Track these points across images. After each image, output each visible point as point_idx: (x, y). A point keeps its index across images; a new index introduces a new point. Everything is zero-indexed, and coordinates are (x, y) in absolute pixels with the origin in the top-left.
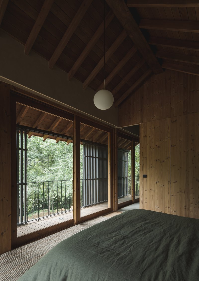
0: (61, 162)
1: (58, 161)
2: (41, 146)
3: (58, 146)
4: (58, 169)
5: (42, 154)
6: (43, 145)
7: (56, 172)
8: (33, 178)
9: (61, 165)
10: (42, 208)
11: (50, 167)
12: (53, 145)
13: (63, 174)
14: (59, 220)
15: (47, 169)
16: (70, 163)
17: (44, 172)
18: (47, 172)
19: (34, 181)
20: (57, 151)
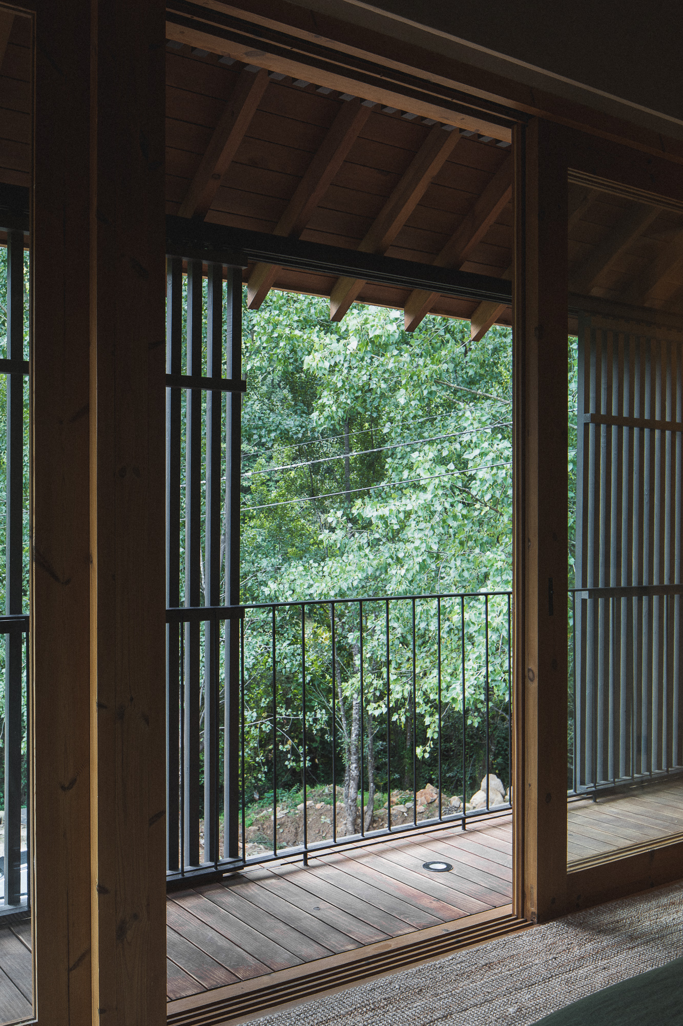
0: (427, 466)
1: (405, 462)
2: (310, 362)
3: (406, 357)
4: (408, 514)
5: (315, 415)
6: (317, 356)
7: (395, 537)
8: (261, 576)
9: (424, 489)
10: (310, 778)
11: (359, 502)
12: (378, 347)
13: (435, 548)
14: (425, 871)
15: (340, 513)
16: (480, 475)
17: (324, 535)
18: (339, 534)
19: (267, 591)
20: (402, 391)
